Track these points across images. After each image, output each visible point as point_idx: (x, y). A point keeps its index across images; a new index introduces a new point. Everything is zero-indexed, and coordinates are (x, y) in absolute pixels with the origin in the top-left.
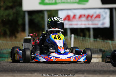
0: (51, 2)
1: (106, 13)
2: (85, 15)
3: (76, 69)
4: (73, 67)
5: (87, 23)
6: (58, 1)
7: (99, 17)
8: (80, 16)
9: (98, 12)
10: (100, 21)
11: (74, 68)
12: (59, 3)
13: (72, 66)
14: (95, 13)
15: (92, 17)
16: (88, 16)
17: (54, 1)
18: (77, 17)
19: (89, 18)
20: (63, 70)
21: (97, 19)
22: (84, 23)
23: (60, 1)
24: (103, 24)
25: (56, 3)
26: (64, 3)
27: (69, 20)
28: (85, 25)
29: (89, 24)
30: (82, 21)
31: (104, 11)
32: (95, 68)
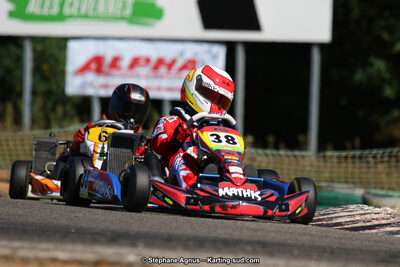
0: (45, 12)
1: (215, 57)
2: (148, 60)
3: (113, 227)
4: (104, 221)
6: (67, 11)
9: (190, 51)
12: (71, 16)
13: (102, 218)
14: (182, 54)
15: (170, 66)
17: (55, 11)
18: (125, 63)
20: (73, 231)
23: (74, 11)
25: (60, 17)
26: (86, 16)
27: (99, 71)
29: (159, 89)
31: (209, 52)
32: (171, 228)
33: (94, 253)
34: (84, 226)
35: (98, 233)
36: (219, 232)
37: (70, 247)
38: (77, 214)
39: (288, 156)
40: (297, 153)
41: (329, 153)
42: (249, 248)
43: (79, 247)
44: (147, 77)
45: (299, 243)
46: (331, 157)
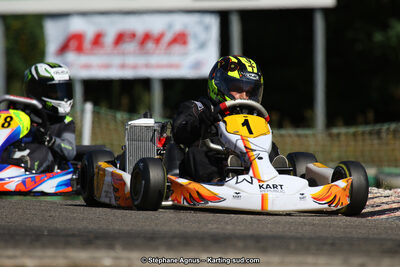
1: (207, 28)
2: (133, 35)
3: (92, 226)
5: (141, 60)
7: (184, 42)
8: (120, 38)
9: (180, 23)
10: (185, 54)
11: (85, 223)
14: (170, 26)
15: (158, 40)
16: (147, 37)
18: (109, 39)
19: (150, 45)
20: (46, 233)
21: (177, 48)
22: (130, 60)
24: (197, 65)
28: (135, 67)
29: (147, 66)
30: (123, 54)
31: (201, 23)
32: (156, 225)
33: (66, 258)
34: (58, 226)
35: (73, 235)
36: (210, 226)
37: (39, 253)
38: (52, 213)
39: (290, 136)
40: (301, 132)
41: (335, 131)
42: (240, 244)
43: (50, 252)
44: (134, 54)
45: (299, 235)
46: (339, 135)
